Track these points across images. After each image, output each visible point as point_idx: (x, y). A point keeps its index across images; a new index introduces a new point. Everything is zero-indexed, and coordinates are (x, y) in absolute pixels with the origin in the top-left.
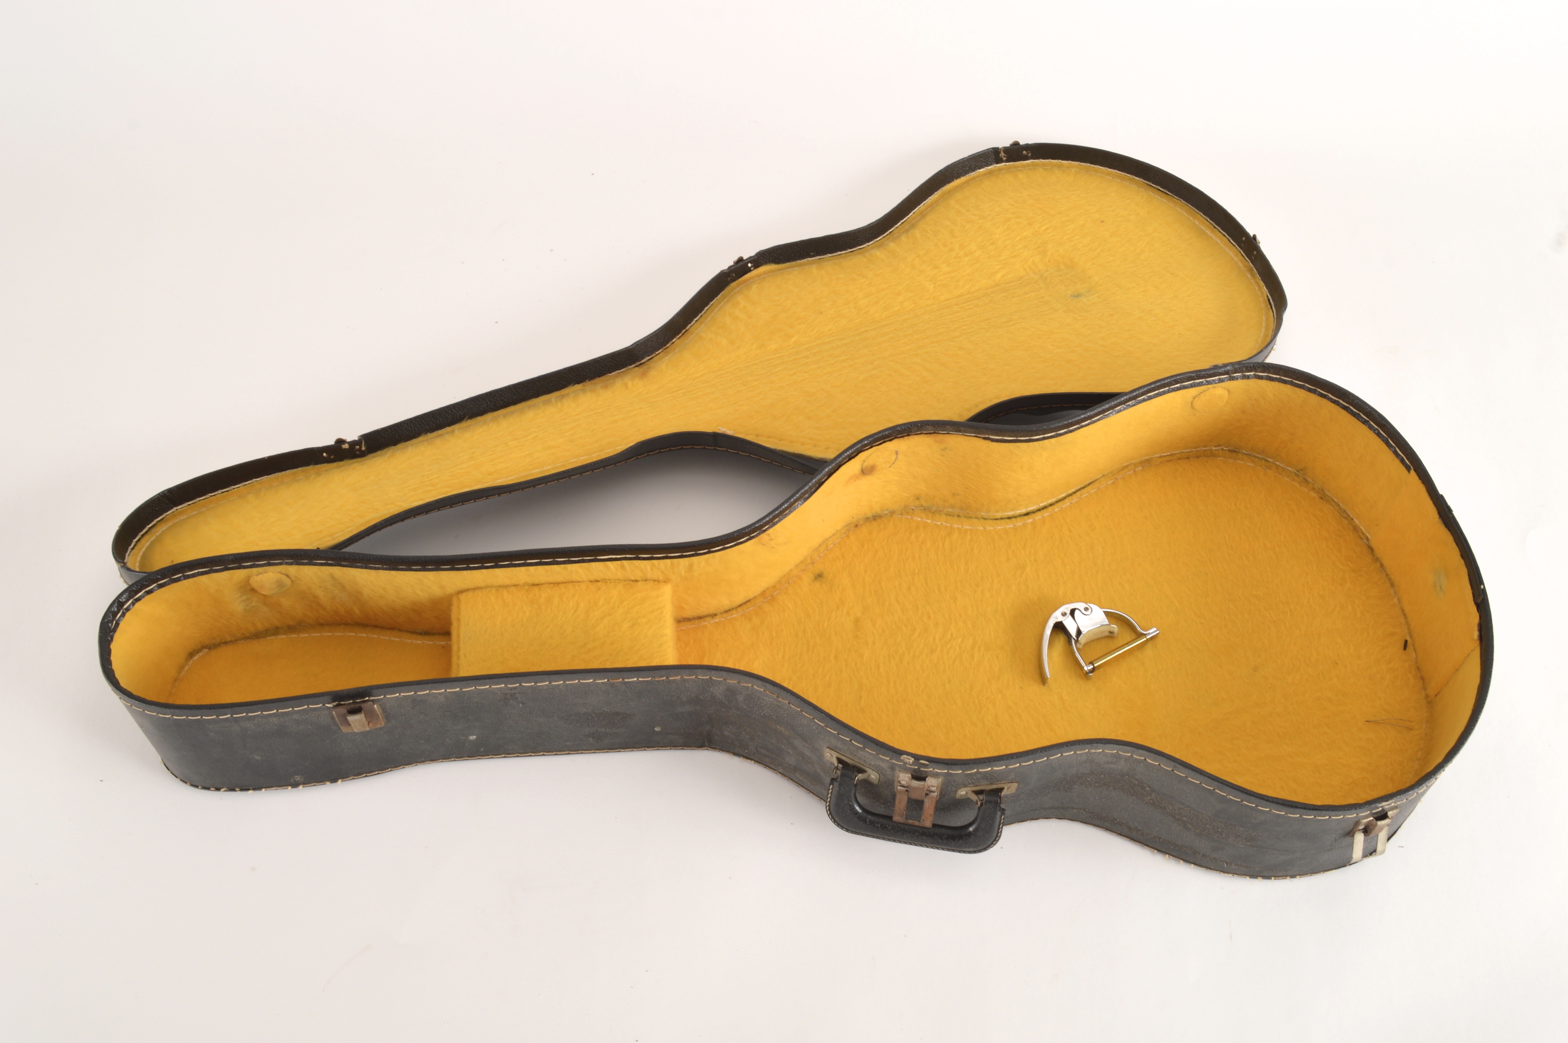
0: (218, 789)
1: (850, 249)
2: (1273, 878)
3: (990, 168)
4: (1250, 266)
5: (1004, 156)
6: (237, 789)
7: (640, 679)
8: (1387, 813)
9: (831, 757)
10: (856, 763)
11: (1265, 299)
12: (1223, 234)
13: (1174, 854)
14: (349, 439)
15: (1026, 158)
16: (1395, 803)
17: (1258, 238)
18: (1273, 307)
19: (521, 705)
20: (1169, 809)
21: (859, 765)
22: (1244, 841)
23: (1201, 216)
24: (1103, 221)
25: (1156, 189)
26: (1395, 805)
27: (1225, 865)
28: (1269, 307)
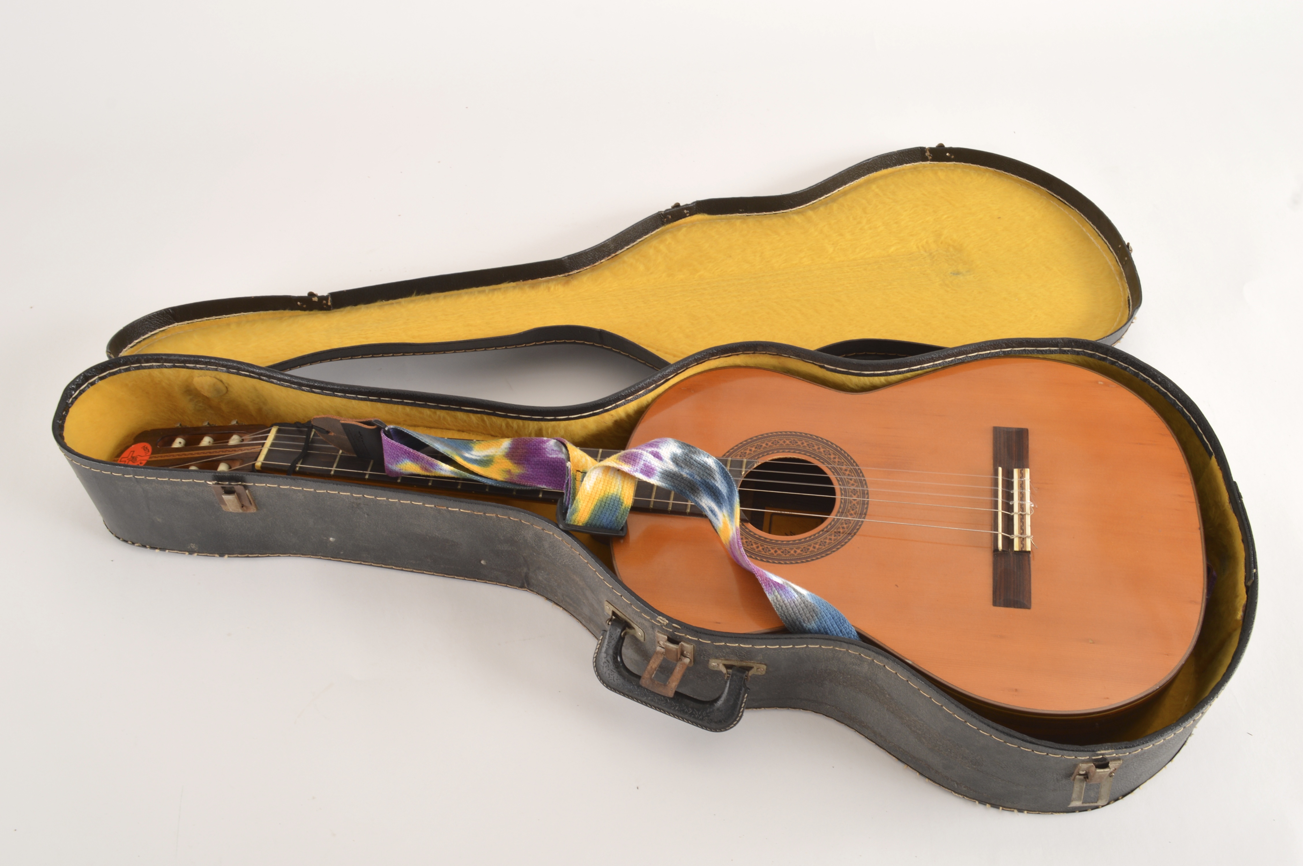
0: (133, 544)
1: (775, 211)
2: (1001, 808)
3: (916, 165)
4: (1121, 270)
5: (930, 156)
6: (147, 546)
7: (461, 510)
8: (1108, 763)
9: (609, 609)
10: (627, 619)
11: (1125, 299)
12: (1105, 242)
13: (912, 766)
14: (319, 294)
15: (948, 160)
16: (1116, 754)
17: (1131, 245)
18: (1131, 307)
19: (366, 516)
20: (906, 720)
21: (629, 621)
22: (971, 763)
23: (1090, 225)
24: (1000, 218)
25: (1056, 199)
26: (1117, 756)
27: (956, 785)
28: (1127, 306)
